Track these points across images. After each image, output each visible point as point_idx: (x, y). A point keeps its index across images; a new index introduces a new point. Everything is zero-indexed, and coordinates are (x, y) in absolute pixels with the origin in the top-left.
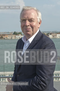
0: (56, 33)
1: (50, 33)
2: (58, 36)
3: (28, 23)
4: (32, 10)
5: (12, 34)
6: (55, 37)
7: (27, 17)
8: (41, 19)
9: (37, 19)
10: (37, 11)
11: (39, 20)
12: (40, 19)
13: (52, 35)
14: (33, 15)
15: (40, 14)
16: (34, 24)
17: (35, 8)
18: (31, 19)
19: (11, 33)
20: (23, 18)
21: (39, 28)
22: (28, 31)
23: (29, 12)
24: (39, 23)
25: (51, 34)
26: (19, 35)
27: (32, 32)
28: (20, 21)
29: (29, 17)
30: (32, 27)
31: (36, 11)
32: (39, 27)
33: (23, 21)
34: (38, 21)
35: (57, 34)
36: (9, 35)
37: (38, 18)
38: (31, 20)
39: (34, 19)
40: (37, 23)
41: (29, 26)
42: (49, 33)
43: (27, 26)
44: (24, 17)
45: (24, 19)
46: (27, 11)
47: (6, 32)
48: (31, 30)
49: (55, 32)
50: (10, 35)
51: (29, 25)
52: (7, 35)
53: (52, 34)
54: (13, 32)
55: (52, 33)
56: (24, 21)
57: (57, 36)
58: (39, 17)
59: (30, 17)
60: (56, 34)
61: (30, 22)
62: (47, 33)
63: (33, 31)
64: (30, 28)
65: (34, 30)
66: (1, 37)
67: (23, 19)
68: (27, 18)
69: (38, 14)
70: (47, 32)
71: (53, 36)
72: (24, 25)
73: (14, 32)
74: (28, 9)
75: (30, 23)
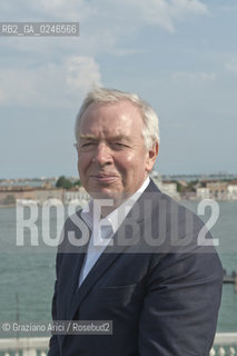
0: (225, 180)
1: (200, 180)
2: (234, 192)
3: (105, 153)
4: (124, 104)
5: (49, 186)
6: (219, 194)
7: (101, 129)
8: (158, 138)
9: (142, 137)
10: (142, 106)
11: (149, 143)
12: (154, 139)
13: (207, 190)
14: (125, 121)
15: (153, 119)
16: (130, 156)
17: (135, 98)
18: (119, 138)
19: (47, 181)
20: (88, 136)
21: (149, 171)
22: (107, 185)
23: (109, 110)
24: (151, 154)
25: (204, 185)
26: (77, 190)
27: (121, 187)
28: (76, 145)
29: (111, 130)
30: (123, 169)
31: (140, 107)
32: (149, 168)
33: (88, 144)
34: (144, 147)
35: (227, 186)
36: (40, 189)
37: (145, 133)
38: (116, 143)
39: (128, 139)
40: (143, 154)
41: (109, 163)
42: (196, 183)
43: (101, 166)
44: (90, 132)
45: (92, 136)
46: (102, 108)
47: (28, 180)
48: (118, 180)
49: (220, 176)
50: (44, 189)
51: (112, 160)
52: (29, 190)
53: (208, 185)
54: (54, 179)
55: (209, 182)
56: (91, 147)
57: (228, 192)
58: (152, 129)
59: (114, 130)
60: (225, 184)
61: (113, 149)
62: (189, 180)
63: (124, 183)
64: (116, 171)
65: (131, 179)
66: (9, 197)
67: (89, 139)
68: (103, 136)
69: (144, 119)
70: (191, 176)
71: (211, 192)
72: (91, 162)
73: (57, 179)
74: (106, 99)
75: (113, 153)
